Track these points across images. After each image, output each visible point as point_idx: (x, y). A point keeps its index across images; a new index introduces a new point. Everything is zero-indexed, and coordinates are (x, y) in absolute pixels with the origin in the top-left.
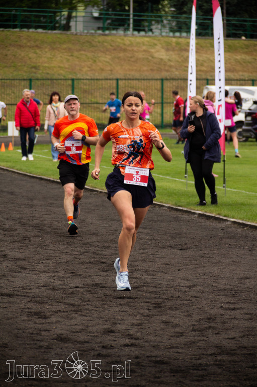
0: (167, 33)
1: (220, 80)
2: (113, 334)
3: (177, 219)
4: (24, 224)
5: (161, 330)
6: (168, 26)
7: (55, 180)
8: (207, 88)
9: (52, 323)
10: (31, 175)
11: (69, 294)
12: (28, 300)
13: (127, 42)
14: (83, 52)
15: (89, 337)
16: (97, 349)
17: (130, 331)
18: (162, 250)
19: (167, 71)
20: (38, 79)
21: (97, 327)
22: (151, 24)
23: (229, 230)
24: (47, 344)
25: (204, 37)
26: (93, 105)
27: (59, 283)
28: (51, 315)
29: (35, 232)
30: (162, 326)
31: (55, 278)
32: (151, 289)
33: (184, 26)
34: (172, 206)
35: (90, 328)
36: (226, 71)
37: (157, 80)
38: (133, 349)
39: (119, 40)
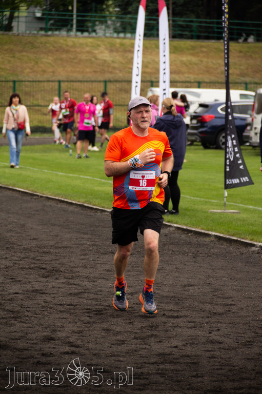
0: (111, 33)
1: (164, 82)
2: (53, 342)
5: (102, 338)
6: (112, 27)
8: (151, 90)
11: (8, 300)
13: (70, 43)
14: (24, 53)
15: (28, 344)
16: (37, 356)
17: (70, 338)
18: (103, 256)
19: (111, 73)
21: (36, 334)
22: (94, 25)
23: (173, 235)
25: (148, 38)
26: (34, 108)
30: (104, 334)
32: (92, 296)
33: (128, 27)
35: (30, 335)
36: (171, 73)
37: (100, 82)
39: (61, 41)
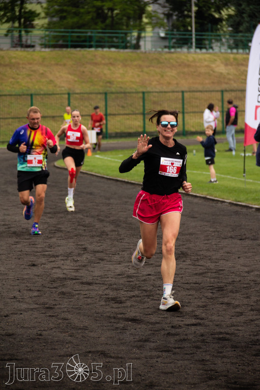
0: (225, 50)
3: (236, 213)
4: (102, 221)
5: (223, 310)
6: (226, 44)
7: (130, 181)
9: (127, 307)
10: (108, 177)
11: (142, 281)
12: (106, 287)
13: (191, 59)
14: (151, 68)
16: (167, 328)
17: (196, 312)
18: (224, 240)
19: (227, 83)
20: (112, 93)
22: (211, 42)
24: (122, 325)
27: (133, 271)
28: (126, 300)
29: (112, 227)
30: (224, 307)
31: (130, 267)
32: (214, 275)
33: (240, 44)
34: (232, 202)
38: (198, 328)
39: (183, 57)
